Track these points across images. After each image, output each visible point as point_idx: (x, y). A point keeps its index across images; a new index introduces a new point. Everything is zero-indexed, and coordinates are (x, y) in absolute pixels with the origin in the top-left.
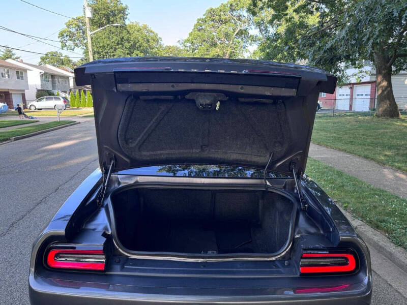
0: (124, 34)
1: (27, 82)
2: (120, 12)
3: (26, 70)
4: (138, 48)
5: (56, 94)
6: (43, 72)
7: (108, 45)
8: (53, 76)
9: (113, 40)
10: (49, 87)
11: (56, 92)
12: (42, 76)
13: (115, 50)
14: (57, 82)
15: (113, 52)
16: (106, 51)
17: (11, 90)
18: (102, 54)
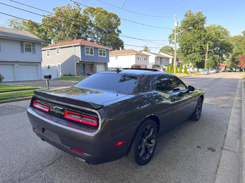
0: (202, 33)
1: (148, 61)
2: (201, 20)
3: (148, 56)
4: (210, 39)
5: (161, 67)
6: (156, 56)
7: (192, 40)
8: (161, 58)
9: (195, 37)
10: (159, 63)
11: (161, 66)
12: (156, 58)
13: (196, 42)
14: (163, 61)
15: (194, 43)
16: (190, 43)
17: (141, 65)
18: (188, 45)
